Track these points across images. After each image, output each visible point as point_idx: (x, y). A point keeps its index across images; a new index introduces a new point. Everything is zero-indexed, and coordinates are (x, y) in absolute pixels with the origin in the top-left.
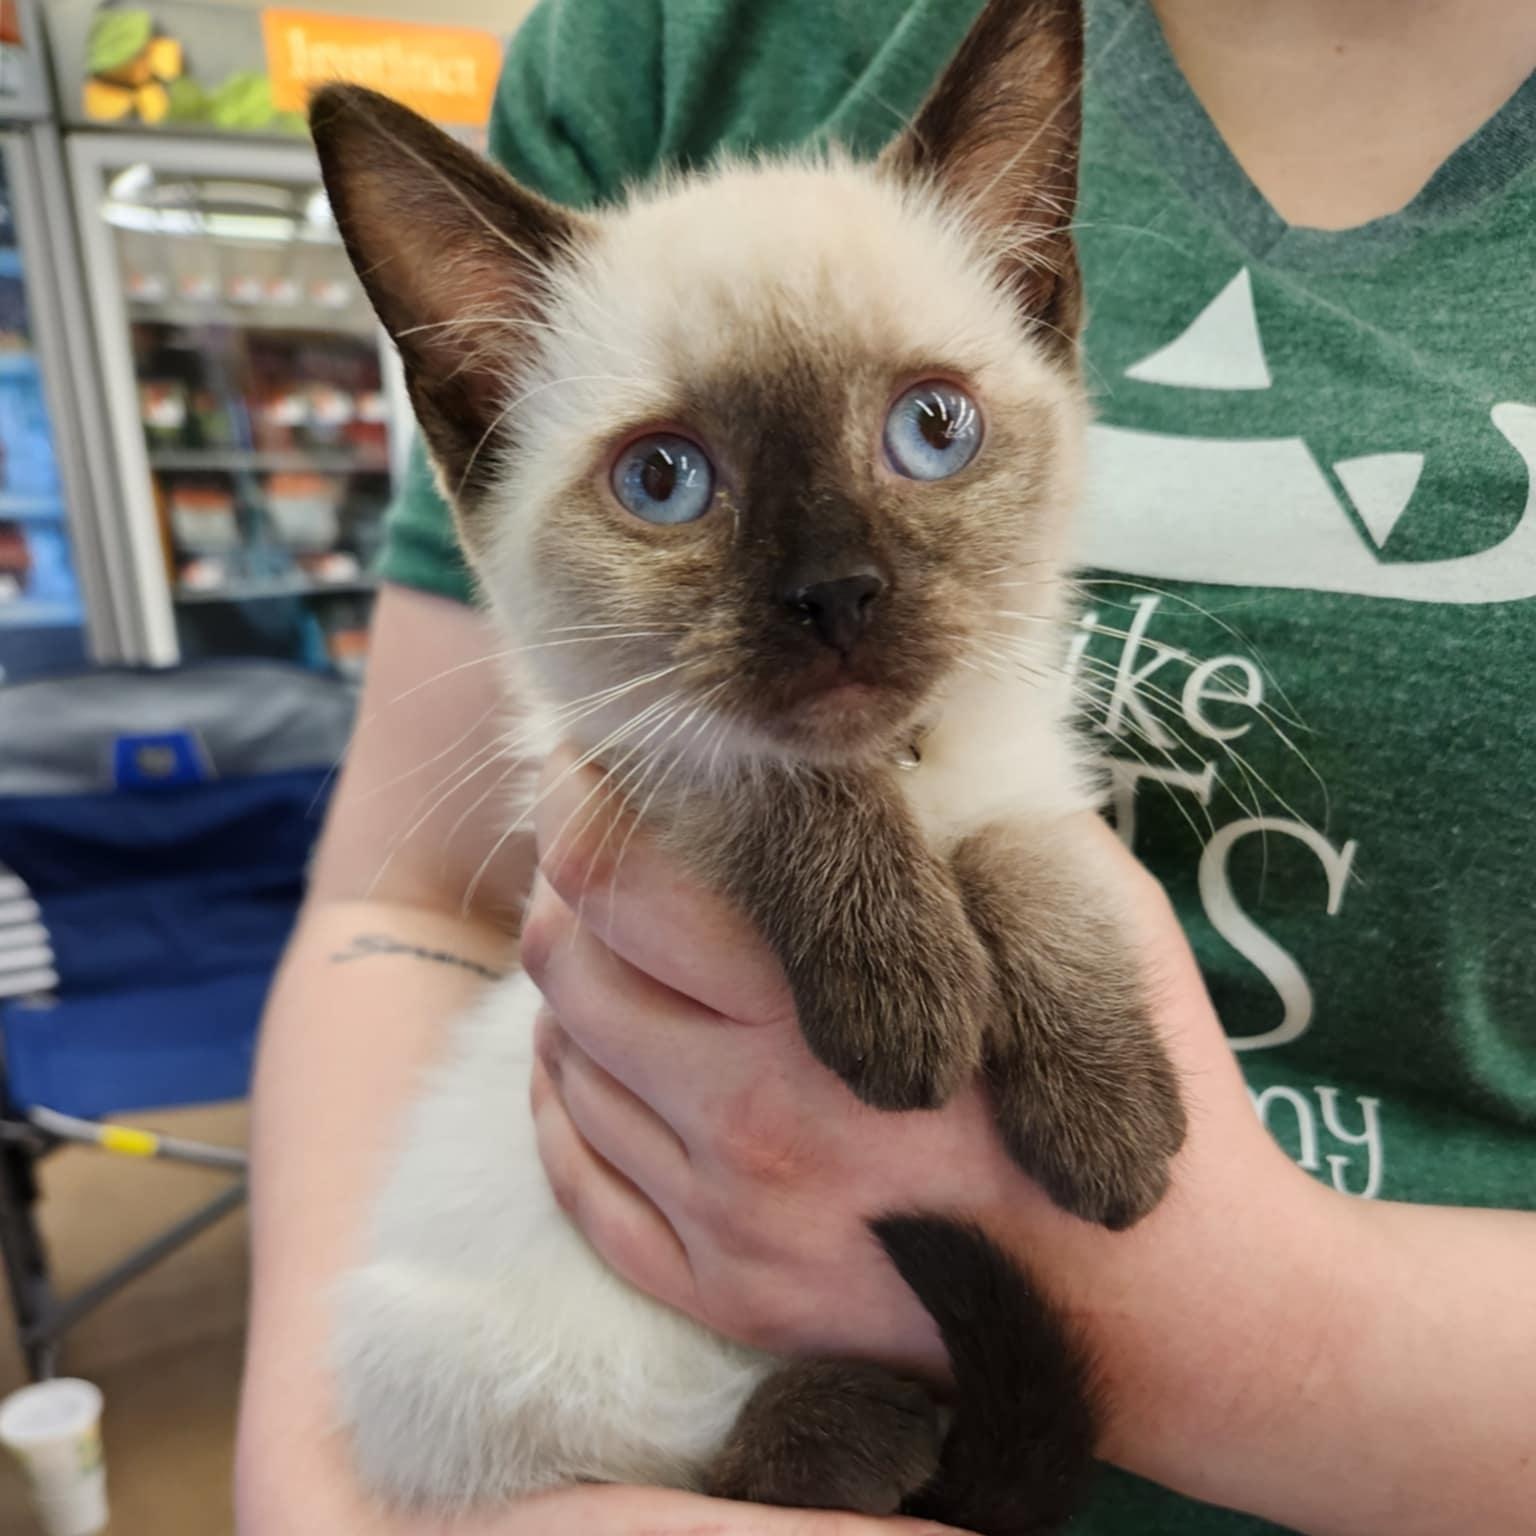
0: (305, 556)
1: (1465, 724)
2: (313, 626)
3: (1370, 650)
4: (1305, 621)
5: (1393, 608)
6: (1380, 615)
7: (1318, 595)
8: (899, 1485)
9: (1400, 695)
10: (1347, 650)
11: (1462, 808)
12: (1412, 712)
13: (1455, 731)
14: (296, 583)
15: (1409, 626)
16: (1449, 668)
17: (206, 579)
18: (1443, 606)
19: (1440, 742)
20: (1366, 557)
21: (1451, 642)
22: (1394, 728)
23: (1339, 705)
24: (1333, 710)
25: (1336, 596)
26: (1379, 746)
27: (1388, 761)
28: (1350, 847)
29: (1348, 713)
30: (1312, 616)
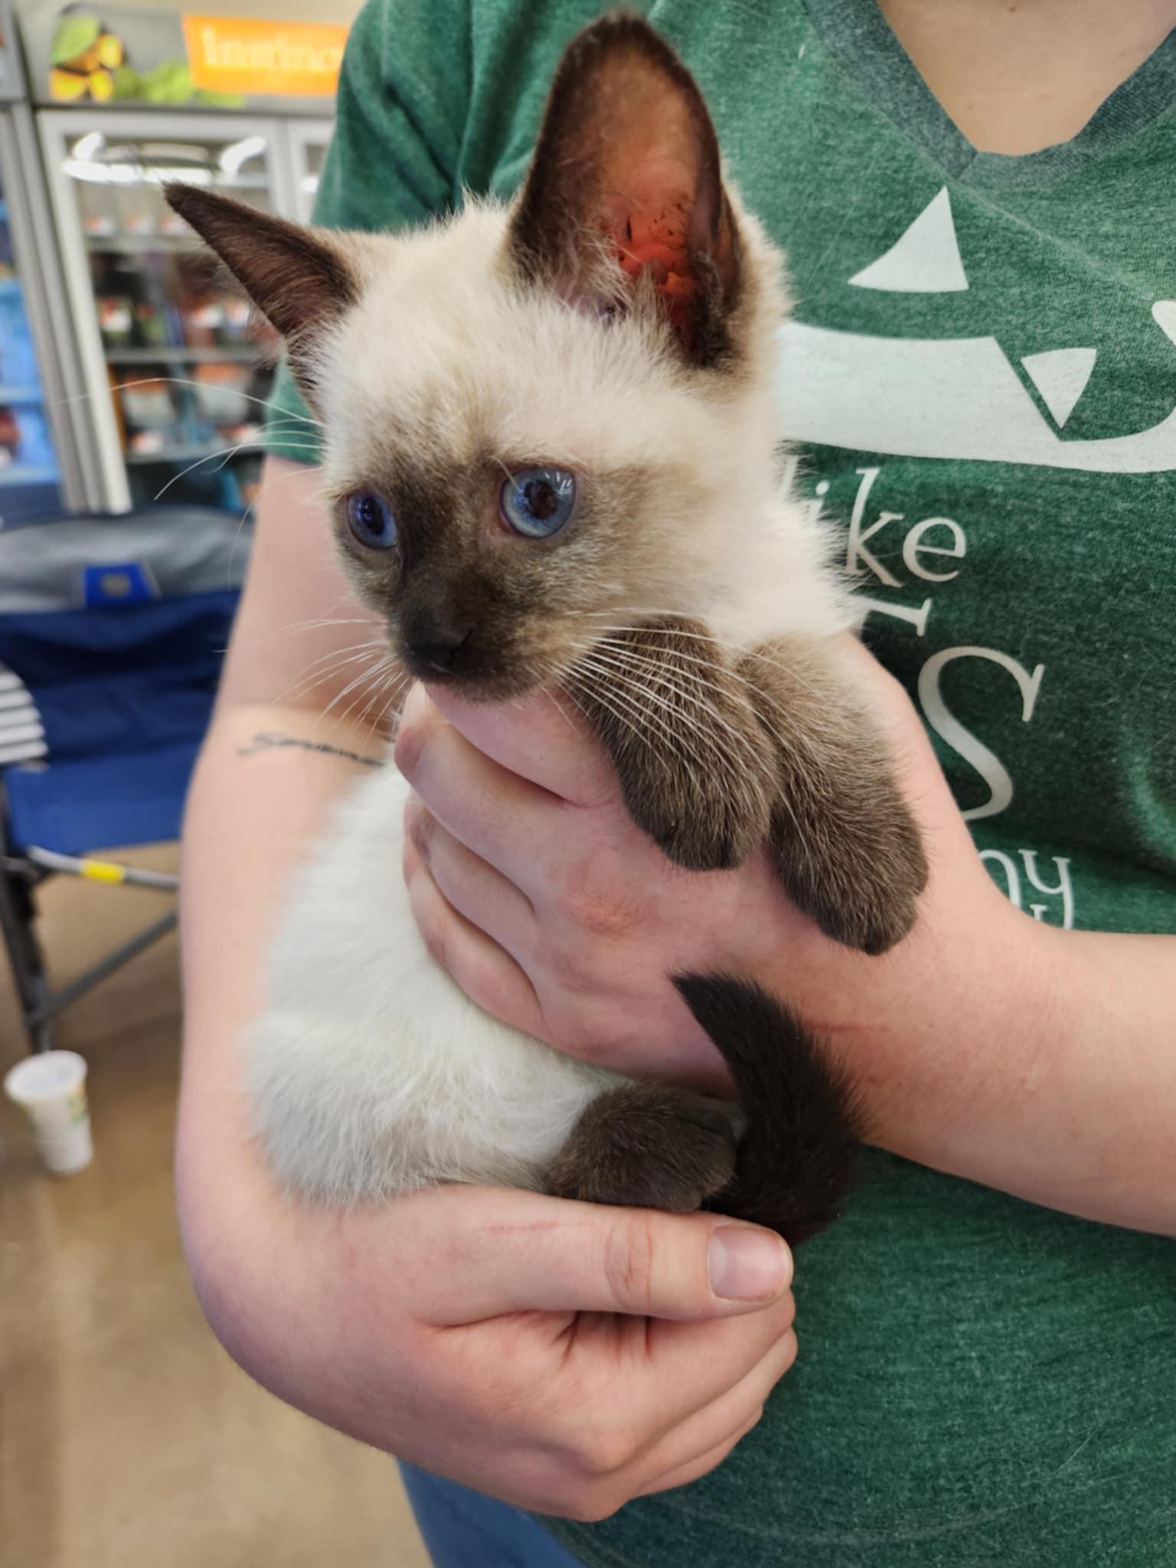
0: (225, 427)
1: (1133, 572)
2: (231, 480)
3: (1054, 511)
4: (1000, 489)
5: (1073, 478)
6: (1063, 483)
7: (1010, 467)
8: (701, 1189)
9: (1079, 549)
10: (1035, 512)
11: (1131, 639)
12: (1090, 562)
13: (1125, 577)
14: (219, 448)
15: (1086, 492)
16: (1121, 526)
17: (149, 446)
18: (1116, 476)
19: (1113, 587)
20: (1051, 436)
21: (1121, 506)
22: (1074, 575)
23: (1029, 556)
25: (1024, 467)
26: (1063, 589)
27: (1071, 602)
28: (1040, 670)
29: (1037, 563)
30: (1005, 484)
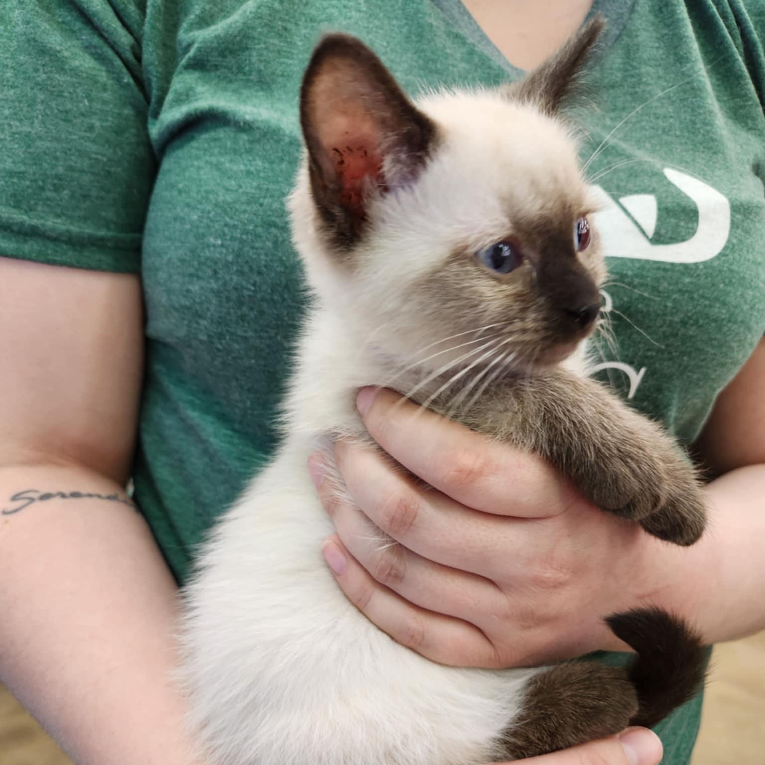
1: (693, 315)
3: (656, 284)
4: (630, 273)
5: (663, 266)
6: (658, 269)
7: (632, 260)
9: (669, 304)
10: (647, 285)
11: (689, 350)
12: (674, 311)
13: (690, 318)
15: (670, 273)
16: (687, 291)
18: (681, 264)
19: (684, 323)
21: (687, 280)
22: (668, 318)
23: (645, 310)
24: (642, 312)
25: (639, 261)
26: (661, 326)
27: (664, 333)
28: (643, 371)
29: (648, 313)
30: (632, 270)
